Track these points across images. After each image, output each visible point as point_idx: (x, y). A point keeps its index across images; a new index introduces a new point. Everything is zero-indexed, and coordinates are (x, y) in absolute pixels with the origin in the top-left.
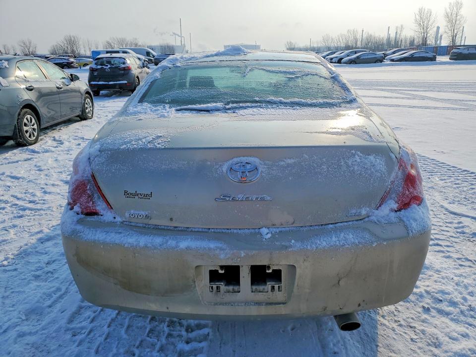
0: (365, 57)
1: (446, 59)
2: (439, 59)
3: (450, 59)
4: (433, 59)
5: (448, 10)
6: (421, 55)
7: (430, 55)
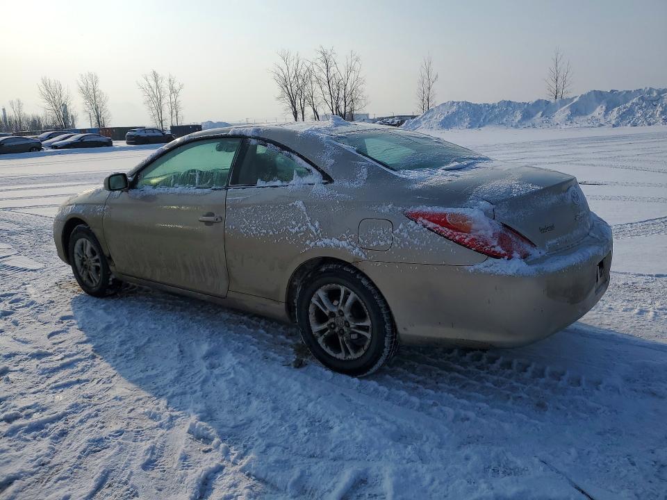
0: (11, 144)
1: (123, 143)
2: (116, 143)
3: (128, 143)
4: (109, 144)
5: (82, 84)
6: (92, 140)
7: (104, 139)
